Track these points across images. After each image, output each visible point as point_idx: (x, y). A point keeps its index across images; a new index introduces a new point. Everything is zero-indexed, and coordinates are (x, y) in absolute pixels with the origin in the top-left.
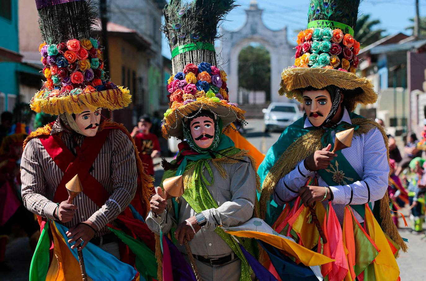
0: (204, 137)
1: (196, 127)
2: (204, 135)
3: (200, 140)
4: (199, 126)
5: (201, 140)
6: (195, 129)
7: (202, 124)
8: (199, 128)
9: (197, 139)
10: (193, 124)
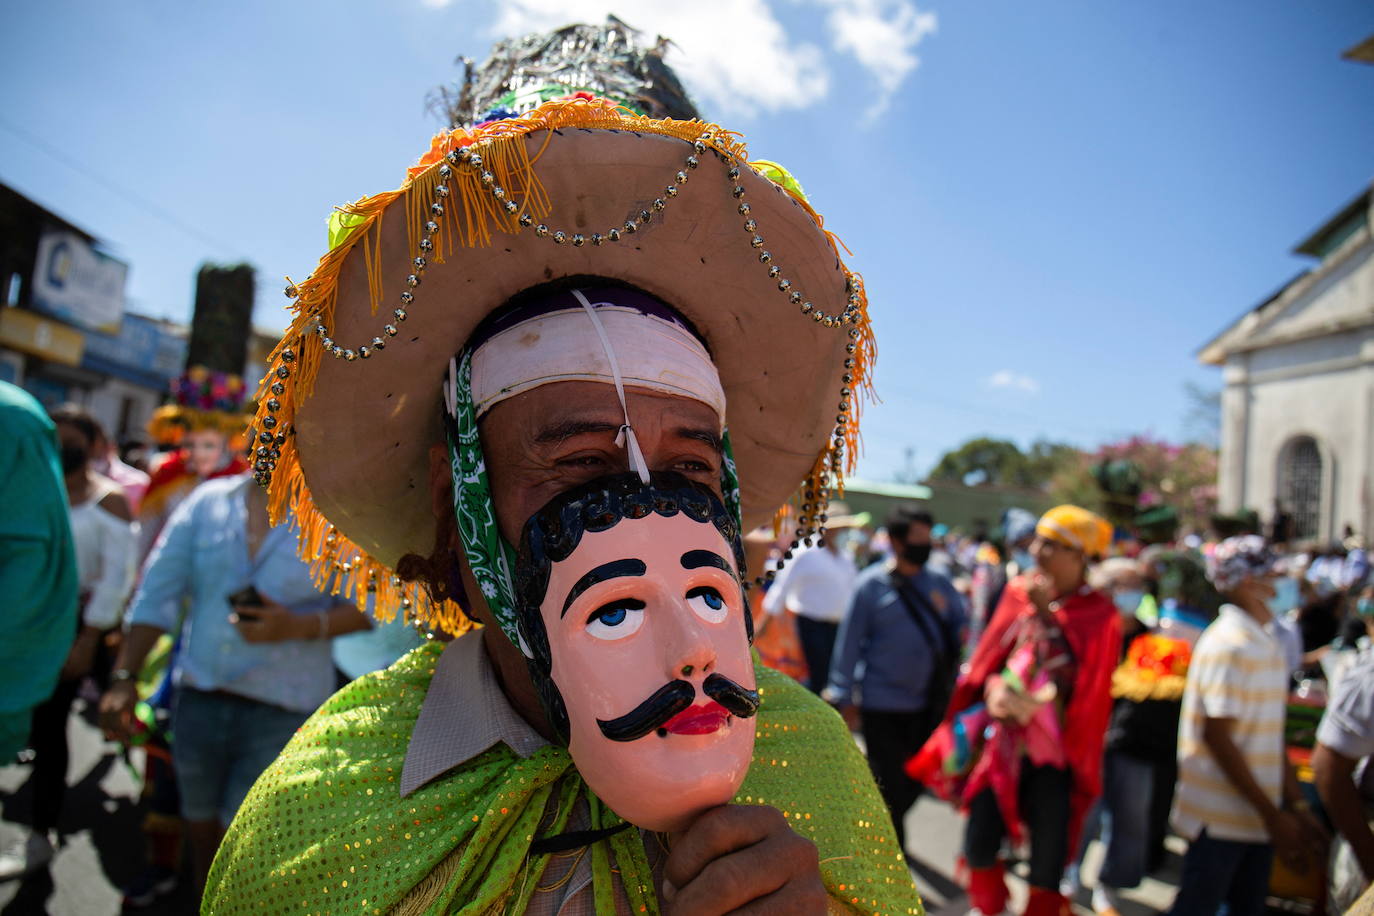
0: (701, 699)
1: (611, 612)
2: (697, 680)
3: (653, 734)
4: (636, 604)
5: (662, 733)
6: (598, 628)
7: (666, 578)
8: (633, 619)
9: (621, 729)
10: (583, 585)
